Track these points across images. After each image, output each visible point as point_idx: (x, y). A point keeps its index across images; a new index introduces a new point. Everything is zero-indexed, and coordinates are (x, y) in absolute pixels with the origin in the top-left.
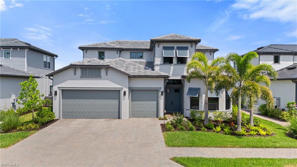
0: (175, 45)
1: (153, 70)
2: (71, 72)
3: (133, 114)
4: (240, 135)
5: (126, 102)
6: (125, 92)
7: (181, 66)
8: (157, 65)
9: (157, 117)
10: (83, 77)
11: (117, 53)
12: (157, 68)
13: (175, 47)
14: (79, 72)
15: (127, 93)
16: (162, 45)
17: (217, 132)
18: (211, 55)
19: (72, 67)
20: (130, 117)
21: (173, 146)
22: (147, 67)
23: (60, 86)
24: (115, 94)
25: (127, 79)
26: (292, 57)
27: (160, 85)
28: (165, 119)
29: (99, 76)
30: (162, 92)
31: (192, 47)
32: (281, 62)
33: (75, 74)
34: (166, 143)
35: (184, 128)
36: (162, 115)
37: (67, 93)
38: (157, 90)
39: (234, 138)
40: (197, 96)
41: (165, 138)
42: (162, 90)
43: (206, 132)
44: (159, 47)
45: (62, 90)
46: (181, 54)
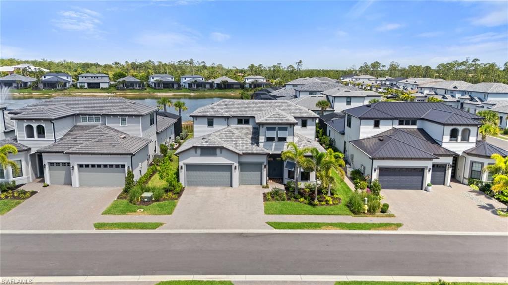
0: (277, 127)
1: (258, 146)
2: (193, 151)
3: (242, 182)
4: (314, 206)
5: (236, 174)
6: (235, 167)
7: (280, 143)
8: (262, 142)
9: (261, 184)
10: (202, 155)
11: (225, 120)
12: (261, 145)
13: (277, 128)
14: (199, 151)
15: (237, 167)
16: (265, 127)
17: (301, 202)
18: (313, 121)
19: (195, 148)
20: (239, 185)
21: (269, 214)
22: (253, 143)
23: (184, 161)
24: (228, 168)
25: (237, 157)
26: (391, 121)
27: (264, 160)
28: (267, 187)
29: (215, 154)
30: (265, 166)
31: (291, 127)
32: (380, 126)
33: (196, 153)
34: (265, 212)
35: (279, 199)
36: (265, 183)
37: (189, 167)
38: (261, 164)
39: (309, 207)
40: (293, 170)
41: (265, 207)
42: (266, 163)
43: (293, 202)
44: (263, 127)
45: (186, 165)
46: (281, 134)
